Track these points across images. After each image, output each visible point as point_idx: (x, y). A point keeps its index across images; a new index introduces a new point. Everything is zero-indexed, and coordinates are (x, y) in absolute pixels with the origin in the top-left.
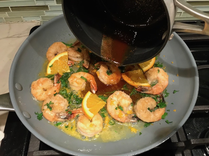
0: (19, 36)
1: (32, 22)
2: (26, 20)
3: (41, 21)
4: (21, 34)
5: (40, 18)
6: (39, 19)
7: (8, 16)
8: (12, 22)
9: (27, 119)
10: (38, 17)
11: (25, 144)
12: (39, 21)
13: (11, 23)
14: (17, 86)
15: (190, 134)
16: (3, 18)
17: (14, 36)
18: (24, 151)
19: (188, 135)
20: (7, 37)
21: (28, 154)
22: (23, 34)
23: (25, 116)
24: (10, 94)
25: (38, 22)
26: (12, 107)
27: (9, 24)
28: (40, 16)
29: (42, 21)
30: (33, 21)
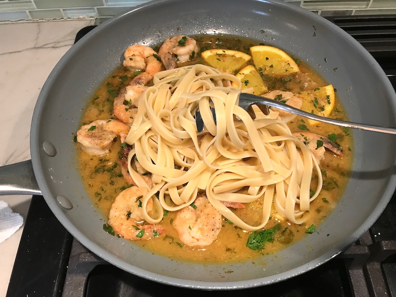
0: (56, 46)
1: (79, 19)
2: (69, 16)
3: (96, 17)
4: (59, 42)
5: (94, 12)
6: (93, 14)
7: (35, 7)
8: (44, 20)
10: (92, 10)
12: (93, 18)
13: (41, 22)
14: (46, 148)
15: (379, 234)
16: (27, 11)
17: (47, 44)
18: (63, 253)
19: (376, 236)
20: (34, 48)
21: (70, 259)
22: (62, 42)
23: (62, 205)
24: (32, 161)
25: (91, 20)
26: (37, 188)
27: (37, 24)
28: (96, 8)
29: (98, 18)
30: (81, 17)
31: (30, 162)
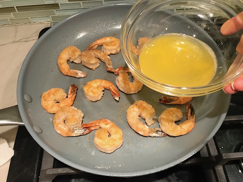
0: (27, 40)
1: (41, 23)
2: (35, 21)
3: (51, 22)
4: (29, 38)
5: (50, 18)
6: (49, 20)
7: (14, 17)
8: (19, 24)
9: (38, 134)
10: (48, 18)
11: (37, 161)
12: (49, 22)
13: (18, 25)
14: (26, 98)
15: (222, 147)
16: (9, 19)
17: (21, 40)
18: (36, 169)
19: (220, 149)
20: (14, 42)
22: (31, 37)
23: (36, 130)
24: (18, 106)
25: (48, 23)
26: (21, 121)
27: (14, 27)
28: (50, 16)
29: (53, 22)
30: (42, 22)
31: (17, 106)
